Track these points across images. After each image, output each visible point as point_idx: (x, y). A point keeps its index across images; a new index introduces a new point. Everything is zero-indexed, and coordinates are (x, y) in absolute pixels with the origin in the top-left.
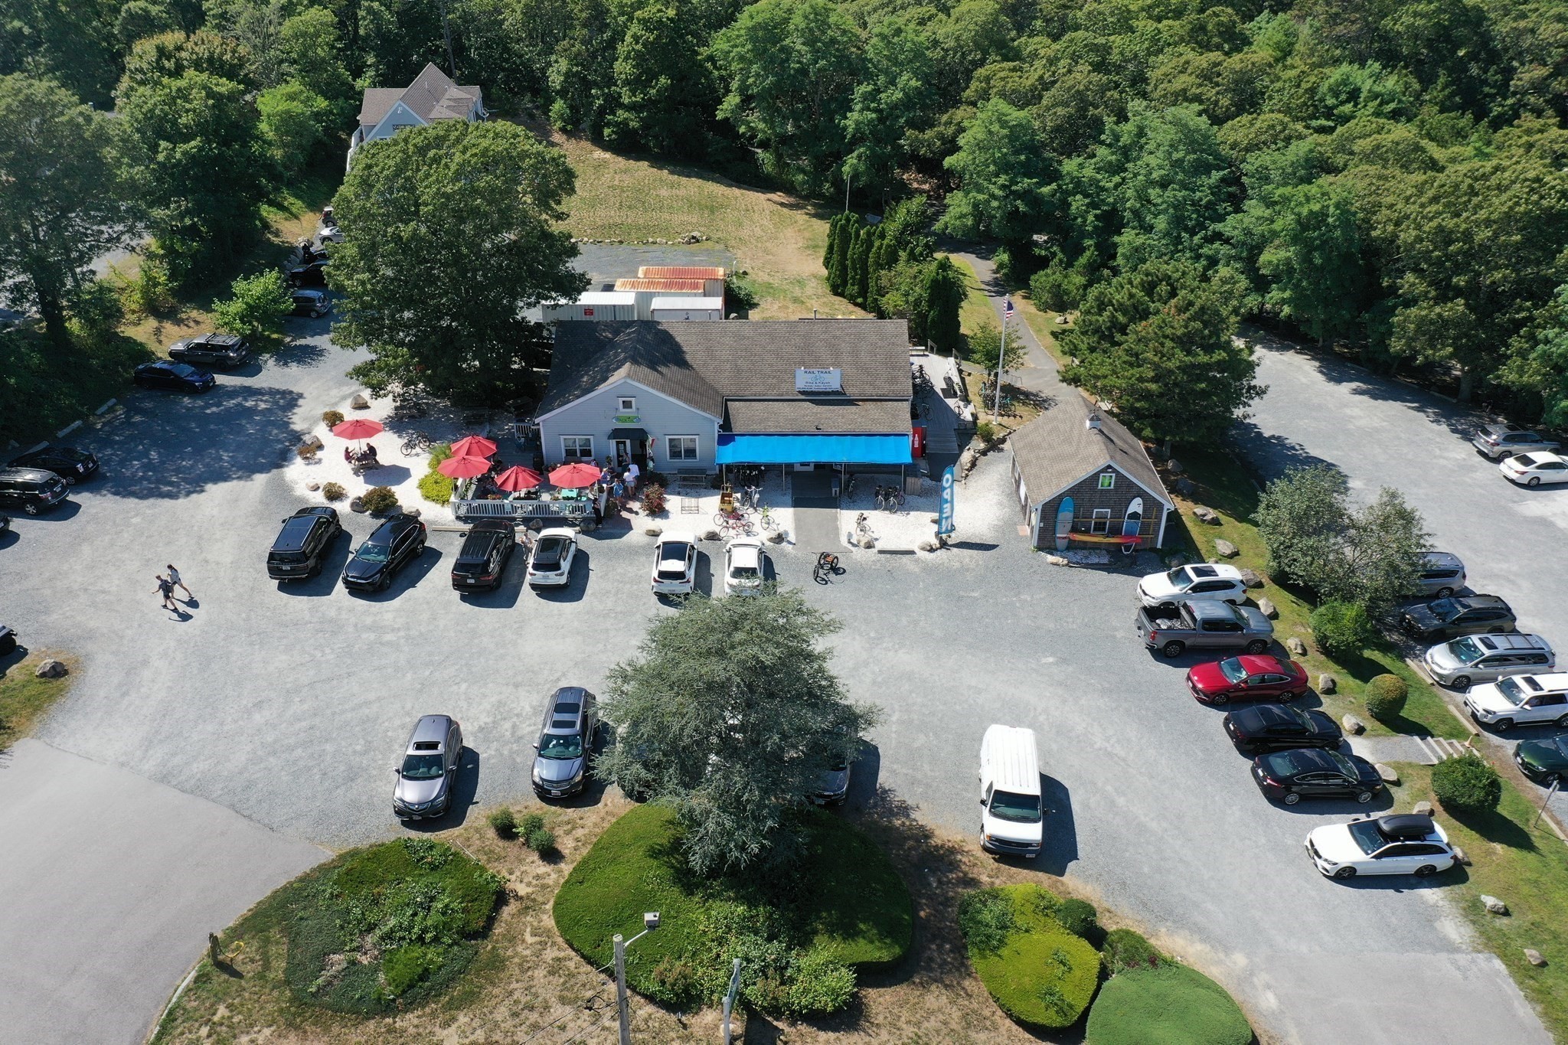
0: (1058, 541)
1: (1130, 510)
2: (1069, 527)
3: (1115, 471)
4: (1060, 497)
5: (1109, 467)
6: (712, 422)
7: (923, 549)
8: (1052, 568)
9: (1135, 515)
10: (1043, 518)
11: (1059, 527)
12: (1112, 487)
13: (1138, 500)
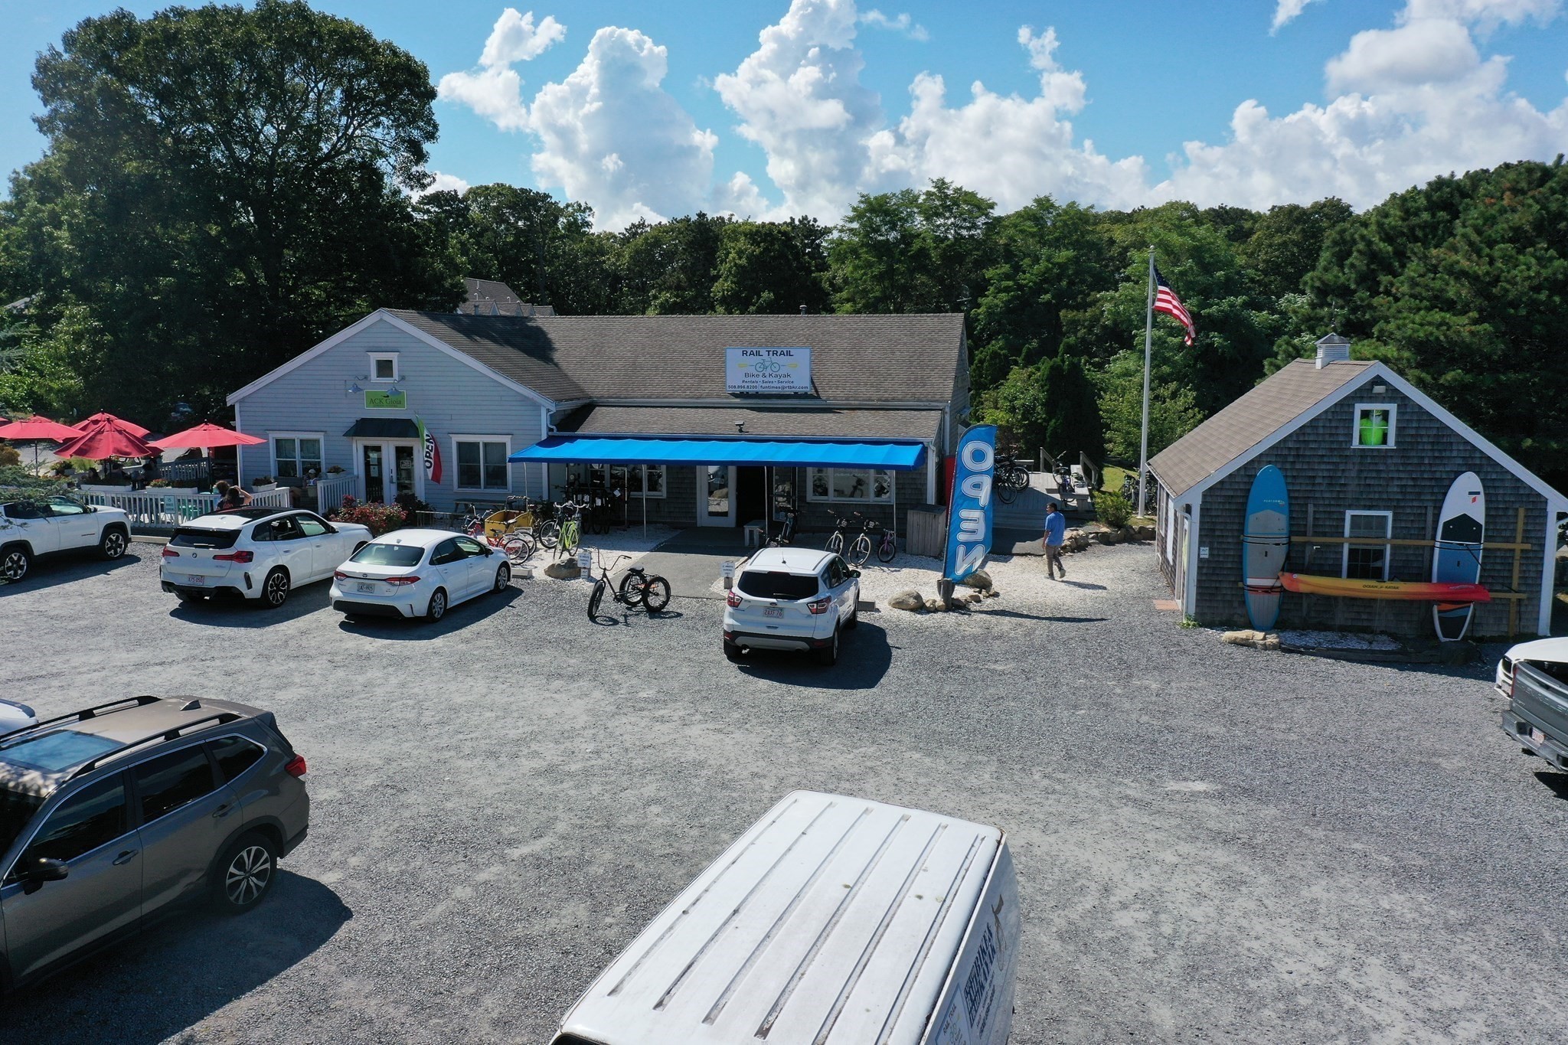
0: (1252, 598)
1: (1450, 511)
2: (1279, 554)
3: (1394, 395)
4: (1248, 471)
5: (1378, 380)
6: (537, 406)
7: (899, 604)
8: (1233, 649)
9: (1463, 527)
10: (1208, 534)
11: (1252, 555)
12: (1391, 444)
13: (1469, 481)
